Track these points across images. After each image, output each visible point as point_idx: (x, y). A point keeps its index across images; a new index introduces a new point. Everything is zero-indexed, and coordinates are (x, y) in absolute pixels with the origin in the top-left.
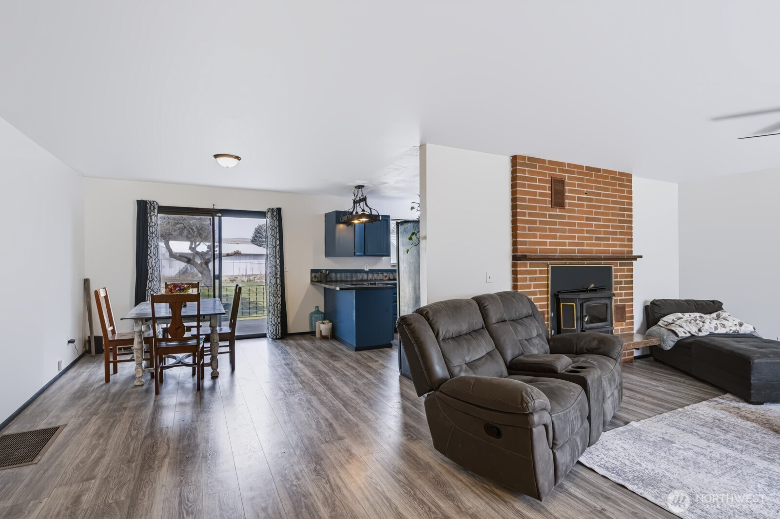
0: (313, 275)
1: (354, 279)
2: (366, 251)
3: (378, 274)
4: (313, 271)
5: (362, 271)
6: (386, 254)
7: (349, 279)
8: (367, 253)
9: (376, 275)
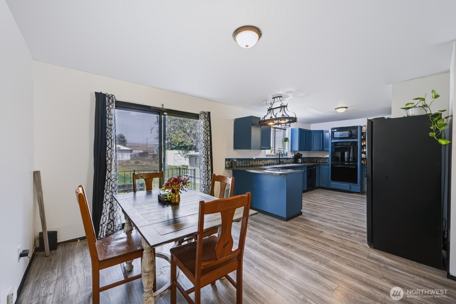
0: (227, 162)
4: (226, 160)
5: (252, 159)
6: (269, 148)
9: (259, 162)
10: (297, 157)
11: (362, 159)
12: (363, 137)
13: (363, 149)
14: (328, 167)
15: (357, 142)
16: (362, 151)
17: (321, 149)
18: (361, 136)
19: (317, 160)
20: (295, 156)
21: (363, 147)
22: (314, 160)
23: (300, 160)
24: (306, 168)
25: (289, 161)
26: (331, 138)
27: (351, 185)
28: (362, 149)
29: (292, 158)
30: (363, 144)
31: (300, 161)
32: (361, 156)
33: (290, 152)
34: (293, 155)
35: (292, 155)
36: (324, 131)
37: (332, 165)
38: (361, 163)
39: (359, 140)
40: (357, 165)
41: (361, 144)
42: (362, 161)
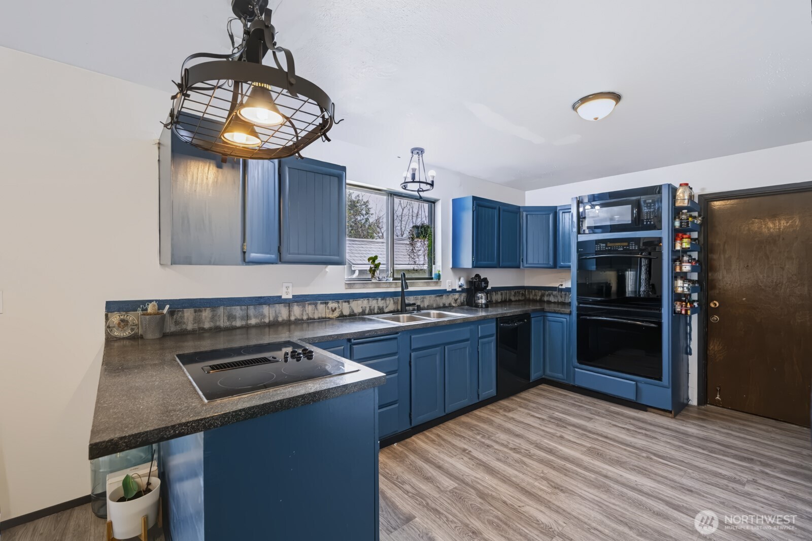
0: (115, 318)
1: (253, 321)
2: (283, 250)
3: (316, 305)
4: (112, 307)
5: (278, 300)
6: (336, 258)
7: (238, 323)
8: (286, 256)
9: (309, 309)
10: (473, 288)
11: (677, 297)
12: (681, 225)
13: (681, 262)
14: (568, 319)
15: (660, 240)
16: (678, 270)
17: (551, 263)
18: (674, 219)
19: (543, 295)
20: (470, 283)
21: (677, 257)
22: (535, 295)
23: (482, 299)
24: (494, 324)
25: (446, 300)
26: (575, 230)
27: (639, 384)
28: (678, 263)
29: (458, 289)
30: (678, 247)
31: (483, 301)
32: (673, 288)
33: (451, 270)
34: (462, 281)
35: (460, 279)
36: (558, 209)
37: (578, 315)
38: (674, 311)
39: (664, 234)
40: (660, 316)
41: (674, 246)
42: (678, 303)
